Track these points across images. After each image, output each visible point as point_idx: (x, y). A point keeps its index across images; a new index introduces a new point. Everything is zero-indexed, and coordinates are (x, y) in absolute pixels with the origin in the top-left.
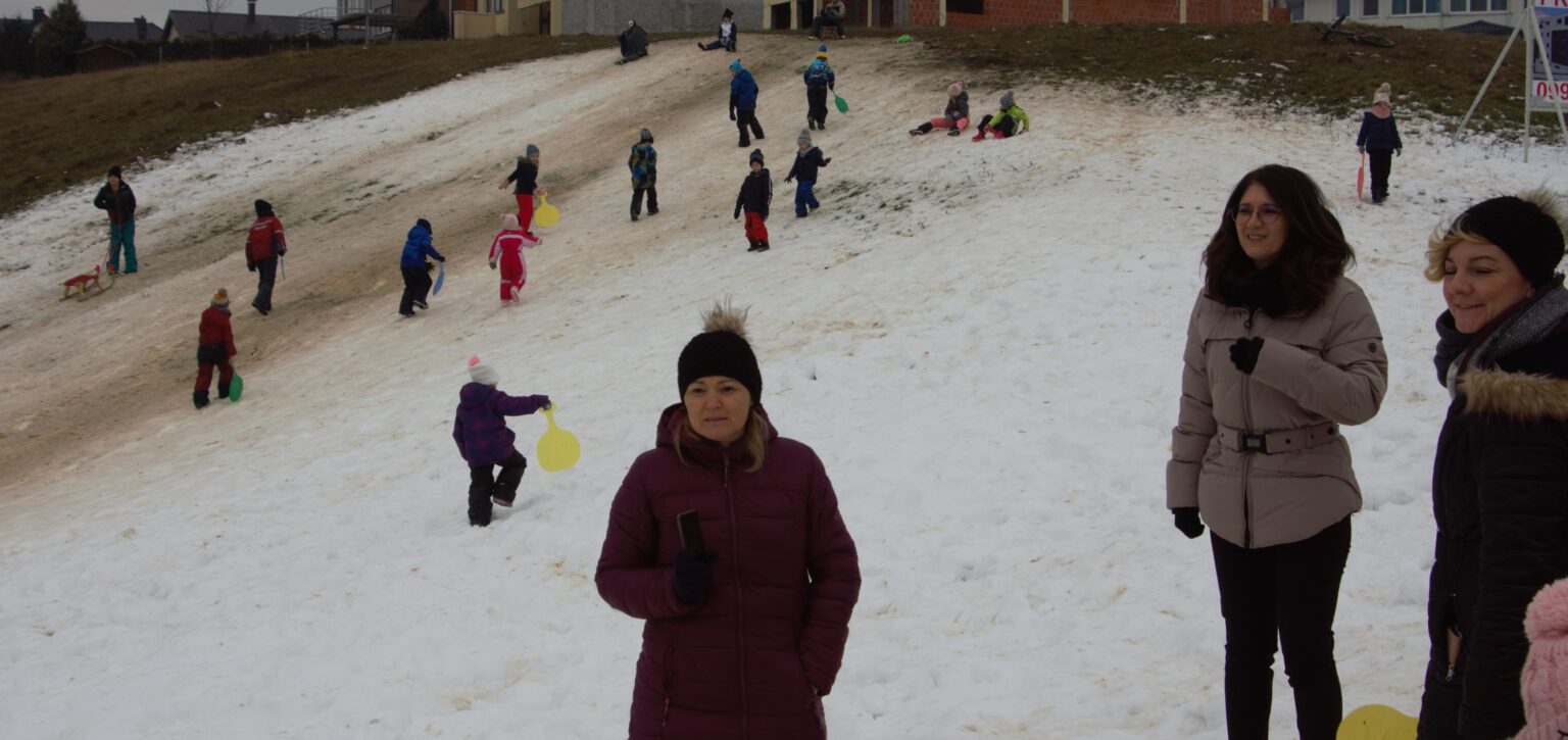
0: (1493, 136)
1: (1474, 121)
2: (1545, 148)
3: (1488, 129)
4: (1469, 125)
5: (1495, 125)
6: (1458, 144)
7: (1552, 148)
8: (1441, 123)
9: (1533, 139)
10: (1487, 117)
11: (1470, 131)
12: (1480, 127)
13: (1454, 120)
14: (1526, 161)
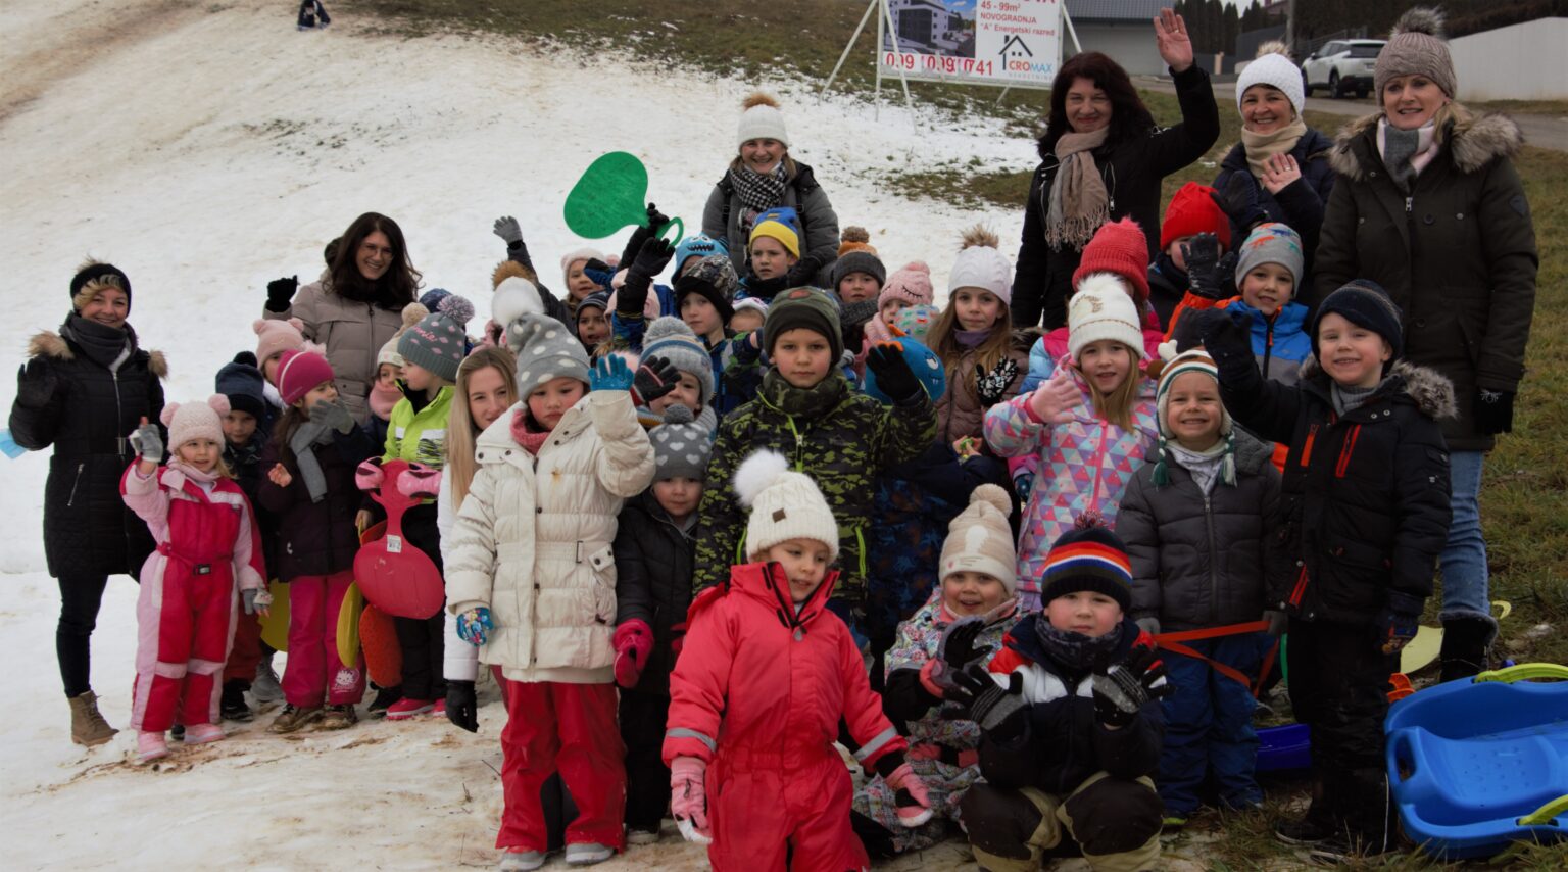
0: (852, 98)
1: (838, 83)
2: (895, 109)
3: (849, 91)
4: (833, 87)
5: (856, 87)
6: (823, 103)
7: (900, 109)
8: (810, 85)
9: (886, 101)
10: (849, 80)
11: (834, 92)
12: (842, 88)
13: (821, 82)
14: (876, 120)
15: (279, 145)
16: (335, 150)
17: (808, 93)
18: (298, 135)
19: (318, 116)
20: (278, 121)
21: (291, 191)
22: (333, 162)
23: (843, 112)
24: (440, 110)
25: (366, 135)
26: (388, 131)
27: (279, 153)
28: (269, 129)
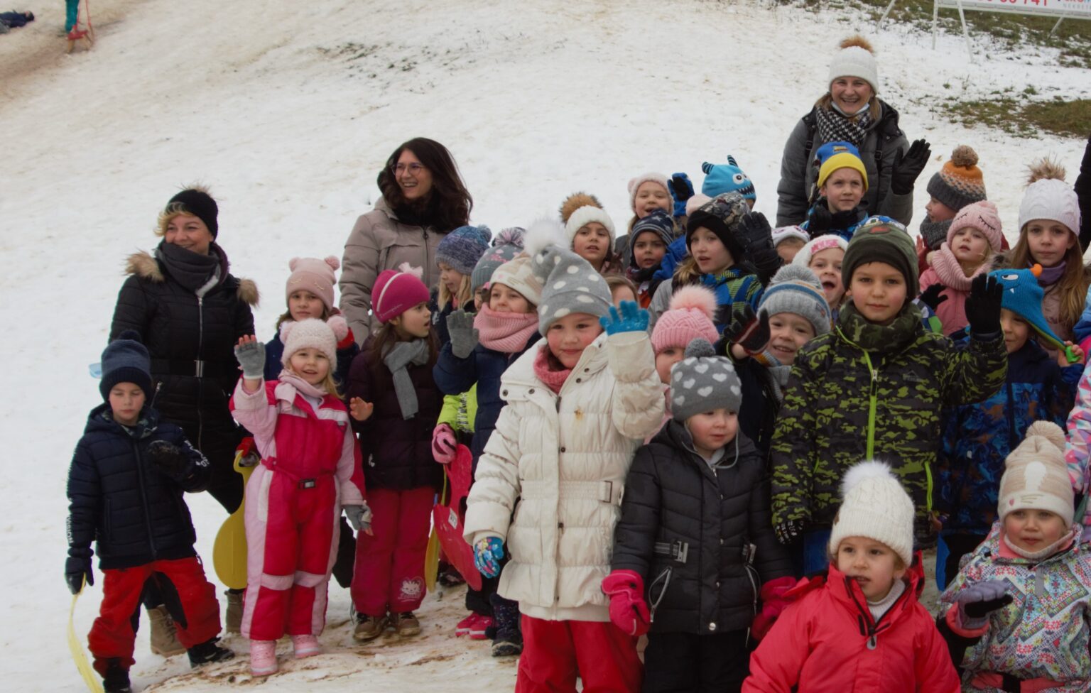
0: (909, 26)
1: (896, 12)
2: (951, 37)
3: (907, 19)
4: (891, 15)
5: (913, 16)
6: (881, 31)
7: (957, 38)
8: (868, 13)
9: (943, 30)
10: (907, 9)
11: (892, 21)
12: (900, 17)
13: (879, 10)
14: (933, 48)
15: (351, 67)
16: (406, 74)
17: (867, 21)
18: (370, 57)
19: (390, 40)
20: (351, 45)
21: (363, 113)
22: (403, 85)
23: (900, 40)
24: (509, 34)
25: (436, 60)
26: (457, 55)
27: (351, 76)
28: (342, 52)
